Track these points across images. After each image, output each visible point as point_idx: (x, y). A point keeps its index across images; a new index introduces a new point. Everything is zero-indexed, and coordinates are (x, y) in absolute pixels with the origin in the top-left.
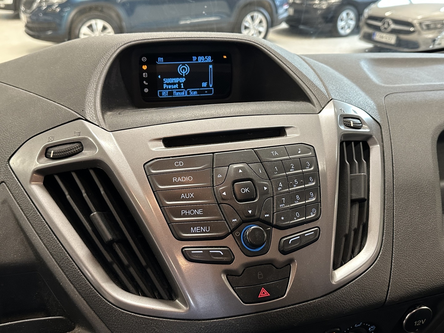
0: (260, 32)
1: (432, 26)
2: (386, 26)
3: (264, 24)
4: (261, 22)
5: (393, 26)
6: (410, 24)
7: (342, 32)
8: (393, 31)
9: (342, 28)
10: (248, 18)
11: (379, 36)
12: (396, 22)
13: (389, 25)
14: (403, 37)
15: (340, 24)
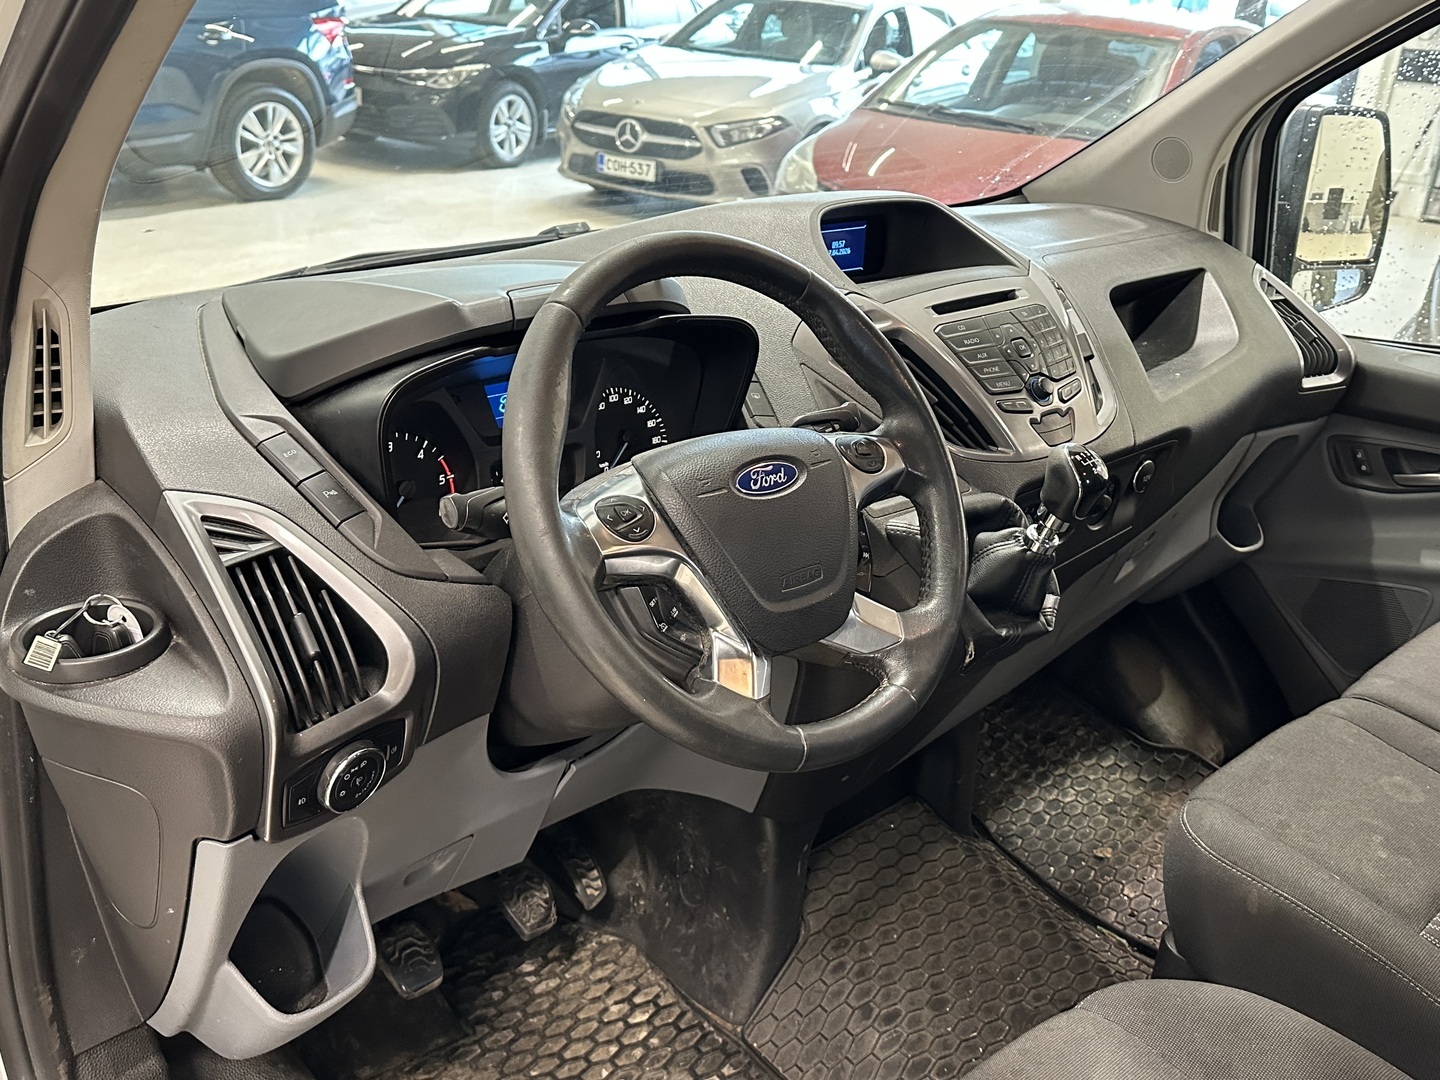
0: (288, 157)
1: (736, 136)
2: (628, 136)
3: (297, 133)
4: (286, 128)
5: (645, 137)
6: (686, 132)
7: (504, 154)
8: (647, 151)
9: (501, 144)
10: (250, 119)
11: (612, 165)
12: (651, 126)
13: (635, 135)
14: (673, 164)
15: (497, 133)
